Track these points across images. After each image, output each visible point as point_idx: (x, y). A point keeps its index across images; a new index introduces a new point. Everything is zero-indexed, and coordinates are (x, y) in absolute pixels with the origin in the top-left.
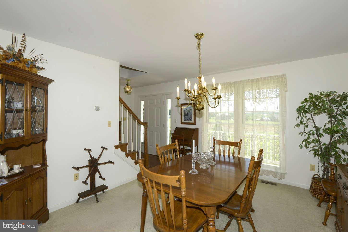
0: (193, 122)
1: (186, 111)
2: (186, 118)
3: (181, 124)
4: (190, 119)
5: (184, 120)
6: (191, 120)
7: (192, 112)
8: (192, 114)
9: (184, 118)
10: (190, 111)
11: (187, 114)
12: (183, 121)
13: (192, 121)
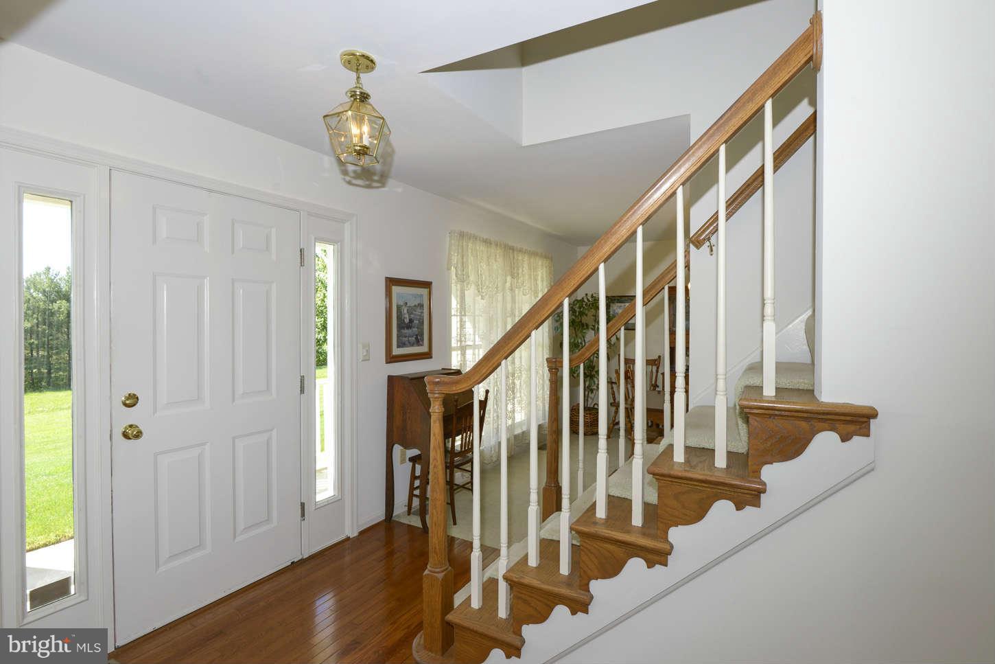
0: (424, 349)
1: (405, 311)
2: (406, 337)
3: (387, 362)
4: (417, 338)
5: (398, 346)
6: (421, 343)
7: (422, 313)
8: (423, 322)
9: (398, 337)
10: (418, 311)
11: (407, 321)
12: (396, 351)
13: (422, 345)
